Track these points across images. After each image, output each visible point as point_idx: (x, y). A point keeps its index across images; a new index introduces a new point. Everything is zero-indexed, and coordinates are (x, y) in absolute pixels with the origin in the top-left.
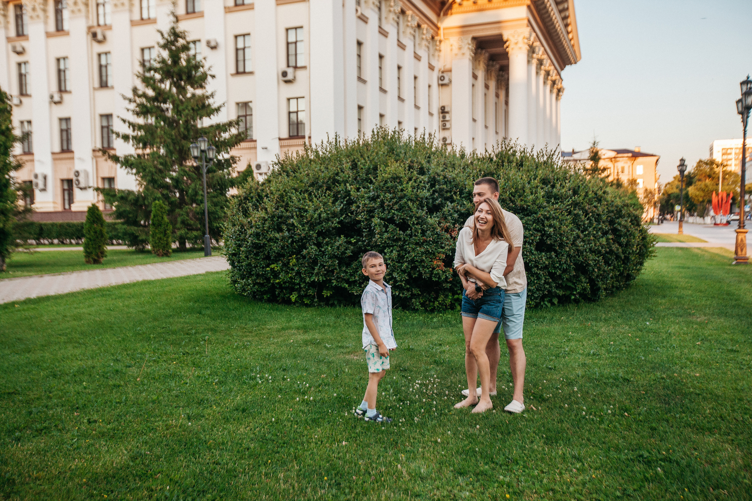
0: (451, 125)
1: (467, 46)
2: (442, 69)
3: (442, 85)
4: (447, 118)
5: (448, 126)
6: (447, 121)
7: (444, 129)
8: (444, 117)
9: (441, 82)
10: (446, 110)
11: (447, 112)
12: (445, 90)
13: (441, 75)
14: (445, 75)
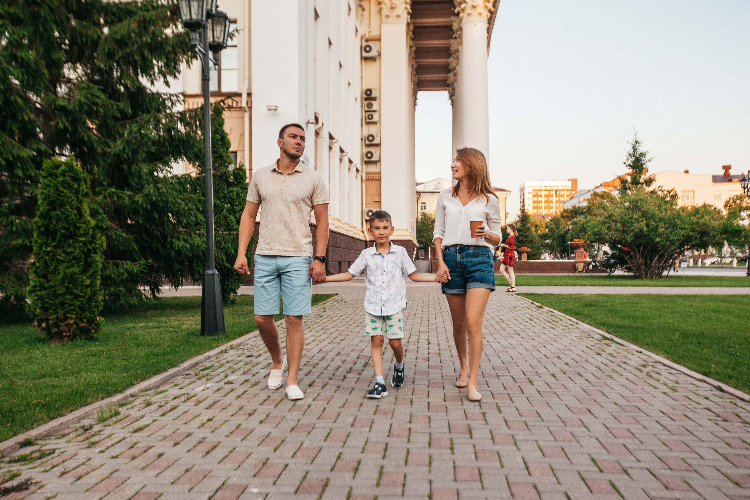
0: (380, 117)
1: (404, 5)
2: (367, 36)
3: (366, 59)
4: (375, 107)
5: (376, 118)
6: (375, 111)
7: (368, 123)
8: (370, 106)
9: (365, 54)
10: (373, 95)
11: (375, 99)
12: (372, 67)
13: (364, 44)
14: (371, 43)
